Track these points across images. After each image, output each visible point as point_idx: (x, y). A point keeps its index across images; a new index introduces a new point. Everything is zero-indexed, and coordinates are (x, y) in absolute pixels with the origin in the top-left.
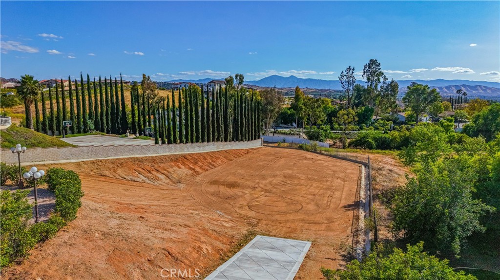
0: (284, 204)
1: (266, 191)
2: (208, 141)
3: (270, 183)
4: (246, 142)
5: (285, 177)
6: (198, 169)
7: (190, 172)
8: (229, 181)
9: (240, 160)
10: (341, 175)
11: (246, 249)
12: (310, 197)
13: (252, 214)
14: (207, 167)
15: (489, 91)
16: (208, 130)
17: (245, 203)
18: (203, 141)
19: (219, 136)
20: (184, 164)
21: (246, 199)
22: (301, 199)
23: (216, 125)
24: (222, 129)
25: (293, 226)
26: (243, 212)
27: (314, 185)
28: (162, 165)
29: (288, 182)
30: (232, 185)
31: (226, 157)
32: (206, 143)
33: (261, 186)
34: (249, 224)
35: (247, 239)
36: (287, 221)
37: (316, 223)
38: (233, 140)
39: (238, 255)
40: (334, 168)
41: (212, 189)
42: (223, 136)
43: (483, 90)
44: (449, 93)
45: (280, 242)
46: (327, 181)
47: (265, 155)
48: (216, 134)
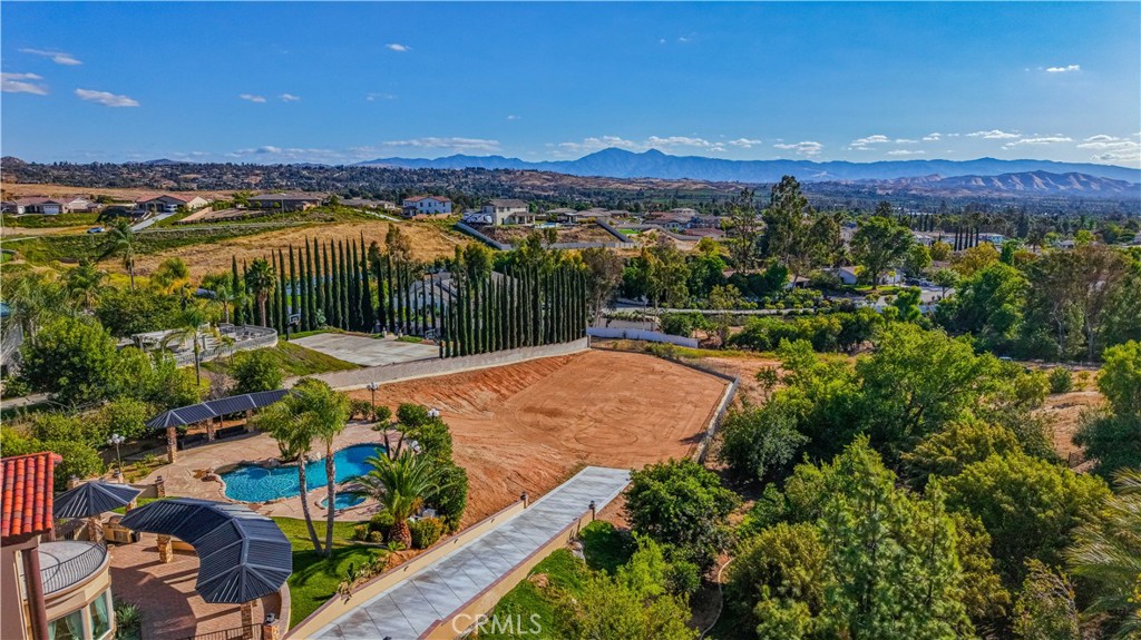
0: (617, 436)
1: (596, 421)
2: (512, 348)
3: (601, 410)
4: (564, 344)
5: (621, 401)
6: (504, 391)
7: (495, 395)
8: (548, 407)
9: (558, 374)
10: (694, 398)
11: (578, 476)
12: (649, 428)
13: (580, 447)
14: (515, 388)
15: (1094, 186)
16: (512, 332)
17: (571, 435)
18: (505, 348)
19: (526, 338)
20: (485, 384)
21: (571, 431)
22: (638, 430)
23: (522, 323)
24: (530, 328)
25: (624, 458)
26: (571, 446)
27: (657, 413)
28: (461, 387)
29: (625, 408)
30: (553, 413)
31: (537, 371)
32: (509, 351)
33: (590, 414)
34: (579, 457)
35: (578, 469)
36: (619, 454)
37: (648, 456)
38: (545, 343)
39: (572, 480)
40: (688, 389)
41: (528, 418)
42: (531, 339)
43: (1081, 183)
44: (1006, 191)
45: (610, 471)
46: (674, 407)
47: (593, 365)
48: (523, 336)
